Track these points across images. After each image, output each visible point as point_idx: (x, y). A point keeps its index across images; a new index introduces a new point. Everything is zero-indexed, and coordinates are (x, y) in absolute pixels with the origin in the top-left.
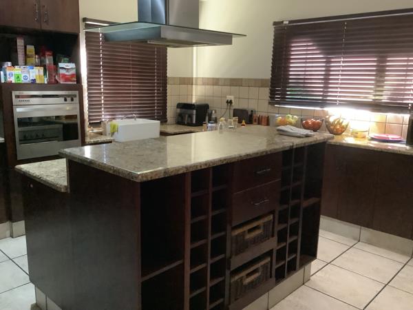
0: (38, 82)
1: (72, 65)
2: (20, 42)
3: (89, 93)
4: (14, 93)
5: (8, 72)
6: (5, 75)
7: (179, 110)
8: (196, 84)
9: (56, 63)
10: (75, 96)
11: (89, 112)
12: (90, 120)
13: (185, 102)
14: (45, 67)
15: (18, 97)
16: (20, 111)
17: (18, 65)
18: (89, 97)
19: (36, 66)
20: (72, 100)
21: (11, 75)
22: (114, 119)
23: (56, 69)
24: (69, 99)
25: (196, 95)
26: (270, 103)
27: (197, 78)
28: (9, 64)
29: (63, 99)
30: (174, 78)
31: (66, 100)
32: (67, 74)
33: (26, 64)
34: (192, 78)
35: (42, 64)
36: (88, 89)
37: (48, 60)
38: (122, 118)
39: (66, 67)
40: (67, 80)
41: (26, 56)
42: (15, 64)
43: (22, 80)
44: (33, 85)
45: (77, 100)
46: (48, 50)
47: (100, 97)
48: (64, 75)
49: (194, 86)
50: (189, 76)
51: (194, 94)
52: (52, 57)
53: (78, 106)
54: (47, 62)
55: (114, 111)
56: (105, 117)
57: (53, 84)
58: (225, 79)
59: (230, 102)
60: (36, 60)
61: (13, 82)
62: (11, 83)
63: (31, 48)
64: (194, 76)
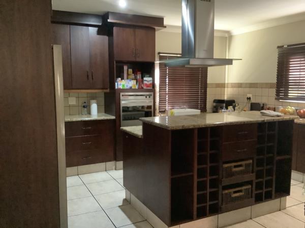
0: (133, 88)
1: (151, 79)
2: (125, 68)
3: (160, 94)
4: (121, 94)
5: (119, 83)
6: (118, 85)
7: (215, 104)
8: (227, 87)
9: (142, 78)
10: (151, 95)
11: (159, 104)
12: (159, 109)
13: (220, 99)
14: (137, 80)
15: (123, 96)
16: (124, 103)
17: (123, 79)
18: (160, 96)
19: (133, 79)
20: (150, 97)
21: (120, 84)
22: (173, 109)
23: (143, 81)
24: (148, 97)
25: (227, 95)
26: (276, 99)
27: (228, 83)
28: (120, 79)
29: (145, 97)
30: (212, 84)
31: (146, 97)
32: (148, 83)
33: (128, 79)
34: (225, 84)
35: (136, 79)
36: (160, 92)
37: (139, 76)
38: (178, 108)
39: (147, 79)
40: (148, 86)
41: (128, 74)
42: (122, 79)
43: (125, 87)
44: (131, 90)
45: (152, 97)
46: (139, 71)
47: (166, 96)
48: (146, 84)
49: (226, 89)
50: (223, 82)
51: (226, 93)
52: (140, 75)
53: (152, 100)
54: (138, 77)
55: (173, 104)
56: (168, 107)
57: (141, 89)
58: (246, 84)
59: (249, 99)
60: (133, 76)
61: (121, 88)
62: (120, 89)
63: (130, 70)
64: (226, 82)
